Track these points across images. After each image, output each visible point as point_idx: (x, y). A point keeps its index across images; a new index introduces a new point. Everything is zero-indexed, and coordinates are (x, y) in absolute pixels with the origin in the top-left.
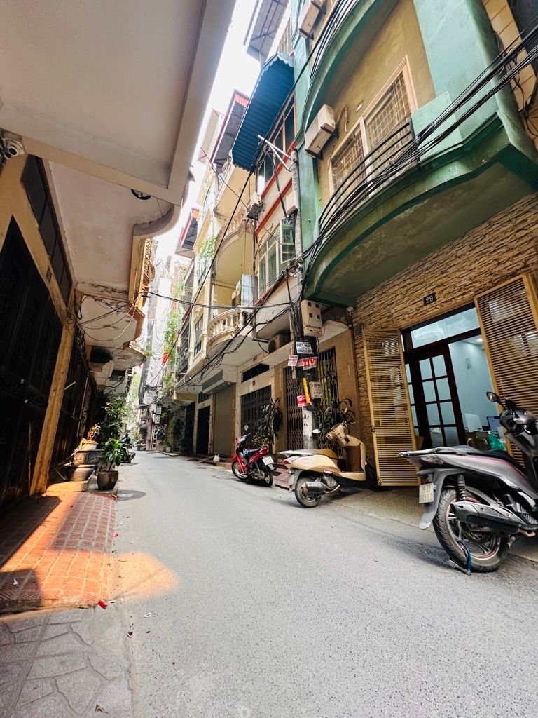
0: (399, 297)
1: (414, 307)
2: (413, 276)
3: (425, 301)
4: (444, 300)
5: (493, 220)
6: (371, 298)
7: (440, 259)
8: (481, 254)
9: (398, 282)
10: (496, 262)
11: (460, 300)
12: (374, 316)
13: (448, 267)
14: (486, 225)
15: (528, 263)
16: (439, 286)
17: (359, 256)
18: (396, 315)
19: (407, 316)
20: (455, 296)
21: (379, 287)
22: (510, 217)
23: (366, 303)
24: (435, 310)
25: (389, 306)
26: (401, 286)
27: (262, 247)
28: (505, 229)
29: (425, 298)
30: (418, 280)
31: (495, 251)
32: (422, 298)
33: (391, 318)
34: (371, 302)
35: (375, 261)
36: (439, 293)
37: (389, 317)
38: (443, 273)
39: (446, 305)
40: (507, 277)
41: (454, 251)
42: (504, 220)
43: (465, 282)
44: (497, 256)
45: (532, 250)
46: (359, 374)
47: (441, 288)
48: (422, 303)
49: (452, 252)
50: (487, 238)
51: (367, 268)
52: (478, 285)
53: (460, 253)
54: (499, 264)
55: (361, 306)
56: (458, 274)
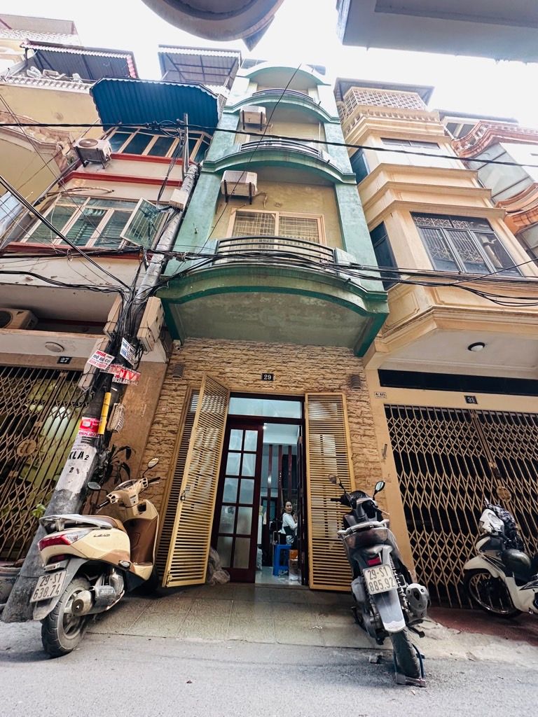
0: (238, 361)
1: (251, 376)
2: (257, 351)
3: (263, 377)
4: (280, 384)
5: (325, 348)
6: (206, 346)
7: (284, 351)
8: (314, 365)
9: (242, 348)
10: (322, 376)
11: (292, 391)
12: (203, 364)
13: (289, 360)
14: (320, 348)
15: (342, 387)
16: (279, 371)
17: (246, 302)
18: (229, 375)
19: (241, 381)
20: (289, 385)
21: (218, 341)
22: (335, 353)
23: (198, 347)
24: (269, 389)
25: (224, 364)
26: (244, 352)
27: (79, 197)
28: (331, 358)
29: (264, 374)
30: (261, 356)
31: (323, 368)
32: (260, 372)
33: (223, 376)
34: (205, 350)
35: (248, 317)
36: (277, 376)
37: (221, 373)
38: (284, 362)
39: (281, 389)
40: (328, 390)
41: (296, 352)
42: (332, 353)
43: (299, 379)
44: (324, 373)
45: (344, 381)
46: (157, 419)
47: (280, 373)
48: (260, 377)
49: (294, 351)
50: (319, 357)
51: (235, 317)
52: (308, 385)
53: (300, 356)
54: (324, 378)
55: (189, 347)
56: (295, 370)
